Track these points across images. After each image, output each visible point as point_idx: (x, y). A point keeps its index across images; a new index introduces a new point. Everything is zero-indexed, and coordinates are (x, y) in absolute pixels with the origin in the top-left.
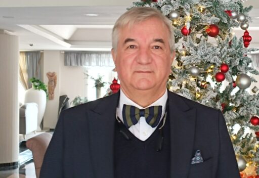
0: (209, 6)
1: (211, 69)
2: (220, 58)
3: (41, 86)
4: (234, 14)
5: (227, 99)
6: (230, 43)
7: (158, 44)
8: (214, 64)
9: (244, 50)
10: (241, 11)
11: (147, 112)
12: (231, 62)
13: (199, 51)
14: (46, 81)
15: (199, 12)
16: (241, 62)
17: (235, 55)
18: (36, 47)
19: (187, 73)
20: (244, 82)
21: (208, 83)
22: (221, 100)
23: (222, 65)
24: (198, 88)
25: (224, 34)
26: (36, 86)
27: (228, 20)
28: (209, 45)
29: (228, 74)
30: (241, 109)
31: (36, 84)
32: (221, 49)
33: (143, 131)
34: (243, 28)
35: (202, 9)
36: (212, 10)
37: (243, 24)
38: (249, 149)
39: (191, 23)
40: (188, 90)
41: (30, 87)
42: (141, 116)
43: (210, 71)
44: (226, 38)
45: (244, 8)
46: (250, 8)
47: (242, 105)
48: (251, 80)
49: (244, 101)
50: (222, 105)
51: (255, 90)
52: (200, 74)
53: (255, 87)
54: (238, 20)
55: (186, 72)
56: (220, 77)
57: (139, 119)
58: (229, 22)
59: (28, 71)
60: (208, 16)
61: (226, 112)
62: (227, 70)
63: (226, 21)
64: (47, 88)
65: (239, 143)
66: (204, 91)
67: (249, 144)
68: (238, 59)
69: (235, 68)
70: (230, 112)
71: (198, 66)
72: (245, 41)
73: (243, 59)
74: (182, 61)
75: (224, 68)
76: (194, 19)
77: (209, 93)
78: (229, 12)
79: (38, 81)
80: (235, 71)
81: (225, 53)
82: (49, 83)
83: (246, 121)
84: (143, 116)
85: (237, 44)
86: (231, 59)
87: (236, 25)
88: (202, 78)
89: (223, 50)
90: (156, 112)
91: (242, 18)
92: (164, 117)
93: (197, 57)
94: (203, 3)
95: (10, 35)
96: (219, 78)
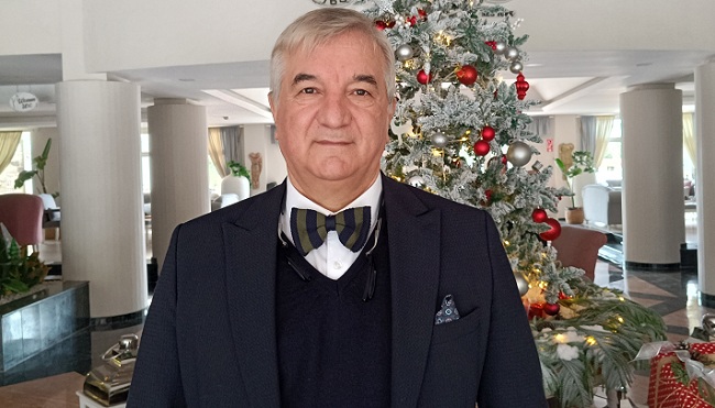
0: (460, 36)
1: (467, 136)
2: (480, 118)
3: (242, 172)
4: (500, 47)
5: (494, 182)
6: (495, 93)
7: (363, 85)
8: (471, 128)
9: (518, 104)
10: (510, 43)
11: (341, 220)
12: (497, 122)
13: (446, 108)
14: (248, 165)
15: (444, 47)
16: (514, 123)
17: (504, 112)
18: (232, 121)
19: (429, 143)
20: (520, 154)
21: (462, 158)
22: (485, 184)
23: (485, 128)
24: (446, 168)
25: (486, 80)
26: (235, 172)
27: (491, 56)
28: (462, 98)
29: (493, 142)
30: (517, 198)
31: (236, 169)
32: (482, 104)
33: (333, 259)
34: (514, 71)
35: (448, 41)
36: (464, 43)
37: (513, 65)
38: (532, 261)
39: (432, 64)
40: (431, 171)
41: (228, 173)
42: (328, 230)
43: (464, 139)
44: (489, 86)
45: (515, 38)
46: (525, 38)
47: (518, 192)
48: (531, 152)
49: (522, 185)
50: (486, 193)
51: (537, 166)
52: (448, 145)
53: (537, 162)
54: (507, 57)
55: (427, 142)
56: (483, 148)
57: (326, 236)
58: (492, 61)
59: (224, 152)
60: (459, 52)
61: (494, 204)
62: (492, 137)
63: (488, 60)
64: (250, 174)
65: (514, 252)
66: (456, 171)
67: (532, 253)
68: (509, 118)
69: (504, 133)
70: (500, 204)
71: (446, 131)
72: (519, 90)
73: (517, 118)
74: (418, 125)
75: (488, 134)
76: (437, 58)
77: (464, 173)
78: (492, 44)
79: (237, 165)
80: (505, 139)
81: (489, 110)
82: (252, 167)
83: (524, 216)
84: (334, 229)
85: (507, 95)
86: (497, 120)
87: (503, 66)
88: (453, 152)
89: (484, 105)
90: (359, 220)
91: (513, 53)
92: (376, 229)
93: (443, 117)
94: (450, 31)
95: (194, 106)
96: (480, 149)
